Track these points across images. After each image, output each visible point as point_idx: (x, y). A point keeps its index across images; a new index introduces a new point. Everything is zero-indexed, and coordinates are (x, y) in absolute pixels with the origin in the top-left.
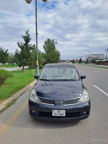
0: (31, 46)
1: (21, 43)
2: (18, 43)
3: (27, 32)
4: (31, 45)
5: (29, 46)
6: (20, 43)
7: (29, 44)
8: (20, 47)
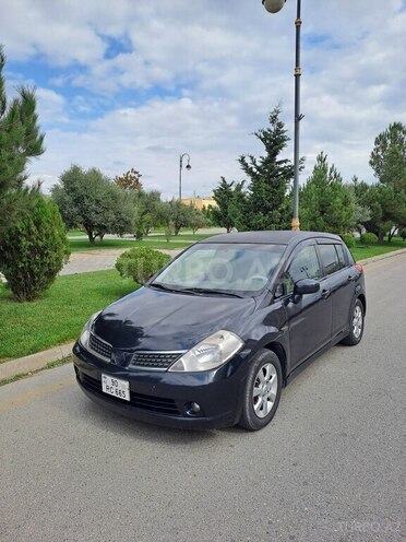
0: (288, 164)
1: (252, 158)
2: (242, 160)
3: (275, 117)
4: (285, 161)
5: (282, 166)
6: (248, 160)
7: (279, 158)
8: (249, 171)
